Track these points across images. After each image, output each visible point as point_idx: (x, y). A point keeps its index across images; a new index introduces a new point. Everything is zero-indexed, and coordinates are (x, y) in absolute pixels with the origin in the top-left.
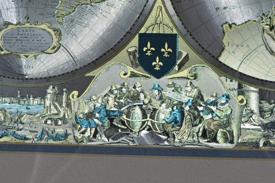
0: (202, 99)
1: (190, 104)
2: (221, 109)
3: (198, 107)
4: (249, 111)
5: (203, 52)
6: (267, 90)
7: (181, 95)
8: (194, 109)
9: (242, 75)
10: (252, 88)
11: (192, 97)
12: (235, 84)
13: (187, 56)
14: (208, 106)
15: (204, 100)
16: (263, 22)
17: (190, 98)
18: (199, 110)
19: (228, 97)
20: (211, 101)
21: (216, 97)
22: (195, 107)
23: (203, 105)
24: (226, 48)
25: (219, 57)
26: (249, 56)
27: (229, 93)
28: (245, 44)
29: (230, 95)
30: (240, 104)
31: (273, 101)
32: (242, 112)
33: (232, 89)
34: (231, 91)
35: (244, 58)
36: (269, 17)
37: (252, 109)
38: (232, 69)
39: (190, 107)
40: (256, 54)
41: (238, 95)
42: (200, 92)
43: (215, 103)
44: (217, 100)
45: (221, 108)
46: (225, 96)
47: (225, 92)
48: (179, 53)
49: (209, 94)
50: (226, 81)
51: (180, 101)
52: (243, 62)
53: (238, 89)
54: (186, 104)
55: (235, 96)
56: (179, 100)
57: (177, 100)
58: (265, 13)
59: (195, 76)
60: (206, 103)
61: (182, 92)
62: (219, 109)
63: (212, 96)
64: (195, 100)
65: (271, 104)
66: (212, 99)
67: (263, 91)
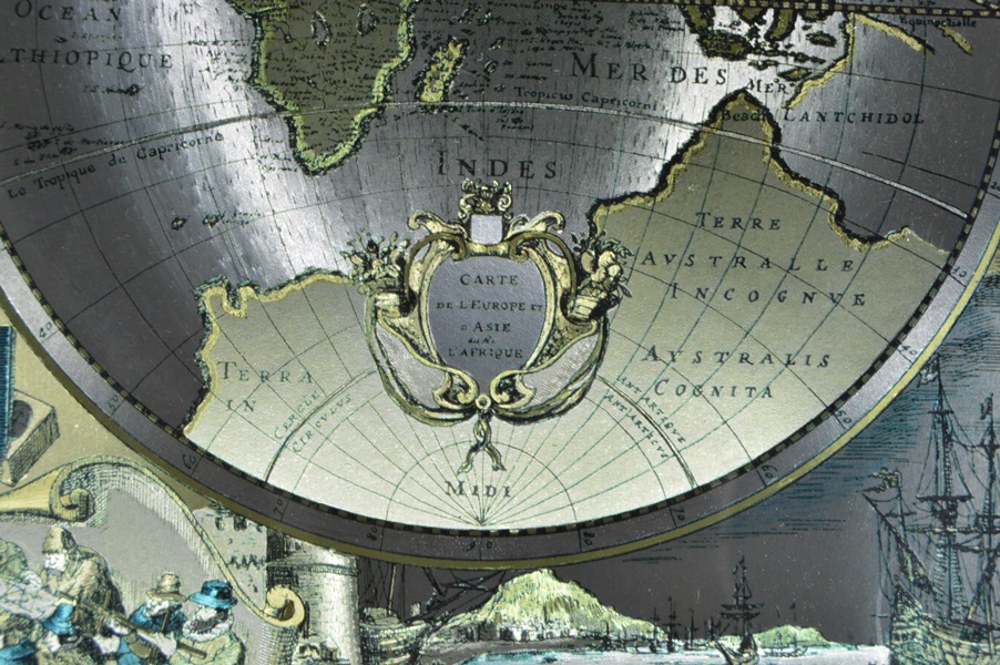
0: (115, 605)
1: (62, 626)
2: (199, 647)
3: (98, 639)
4: (315, 655)
5: (116, 404)
6: (393, 564)
7: (23, 586)
8: (79, 646)
9: (285, 502)
10: (331, 557)
11: (72, 598)
12: (254, 540)
13: (50, 420)
14: (141, 633)
15: (122, 610)
16: (372, 278)
17: (64, 600)
18: (104, 652)
19: (225, 593)
20: (156, 611)
21: (177, 593)
22: (86, 639)
23: (118, 630)
24: (217, 385)
25: (185, 423)
26: (313, 421)
27: (230, 578)
28: (297, 373)
29: (234, 584)
30: (276, 622)
31: (416, 610)
32: (285, 657)
33: (244, 560)
34: (238, 567)
35: (292, 428)
36: (394, 255)
37: (330, 645)
38: (243, 475)
39: (62, 638)
40: (341, 413)
41: (271, 584)
42: (103, 575)
43: (169, 622)
44: (179, 606)
45: (194, 641)
46: (215, 592)
47: (213, 572)
48: (17, 408)
49: (143, 584)
50: (218, 525)
51: (18, 616)
52: (290, 444)
53: (268, 560)
54: (47, 624)
55: (256, 590)
56: (15, 609)
57: (7, 611)
58: (376, 239)
59: (85, 509)
60: (132, 623)
61: (30, 575)
62: (190, 644)
63: (158, 591)
64: (86, 611)
65: (408, 621)
66: (160, 605)
67: (374, 565)
